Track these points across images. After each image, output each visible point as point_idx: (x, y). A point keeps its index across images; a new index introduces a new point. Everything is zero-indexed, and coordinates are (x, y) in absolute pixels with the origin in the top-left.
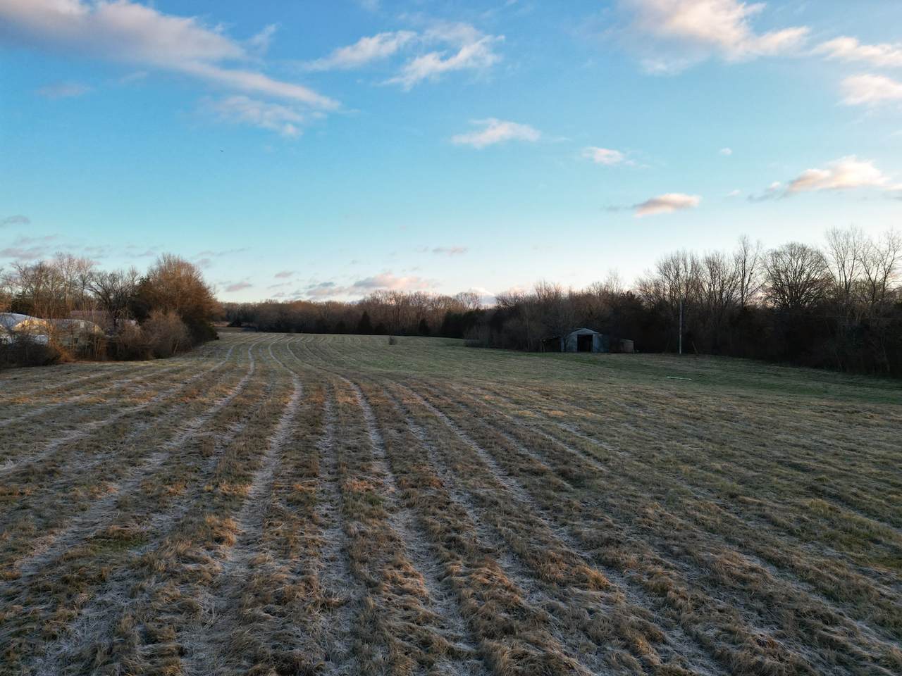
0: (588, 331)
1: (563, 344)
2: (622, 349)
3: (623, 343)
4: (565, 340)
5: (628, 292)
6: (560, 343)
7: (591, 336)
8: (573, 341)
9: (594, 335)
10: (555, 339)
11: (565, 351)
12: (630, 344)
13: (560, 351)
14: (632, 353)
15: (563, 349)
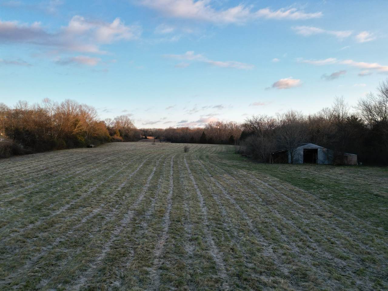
0: (314, 146)
1: (290, 156)
2: (346, 162)
3: (347, 157)
4: (291, 153)
5: (352, 116)
6: (287, 156)
7: (316, 151)
8: (299, 154)
9: (319, 150)
10: (283, 152)
11: (292, 163)
12: (354, 158)
13: (287, 162)
14: (355, 165)
15: (290, 161)
